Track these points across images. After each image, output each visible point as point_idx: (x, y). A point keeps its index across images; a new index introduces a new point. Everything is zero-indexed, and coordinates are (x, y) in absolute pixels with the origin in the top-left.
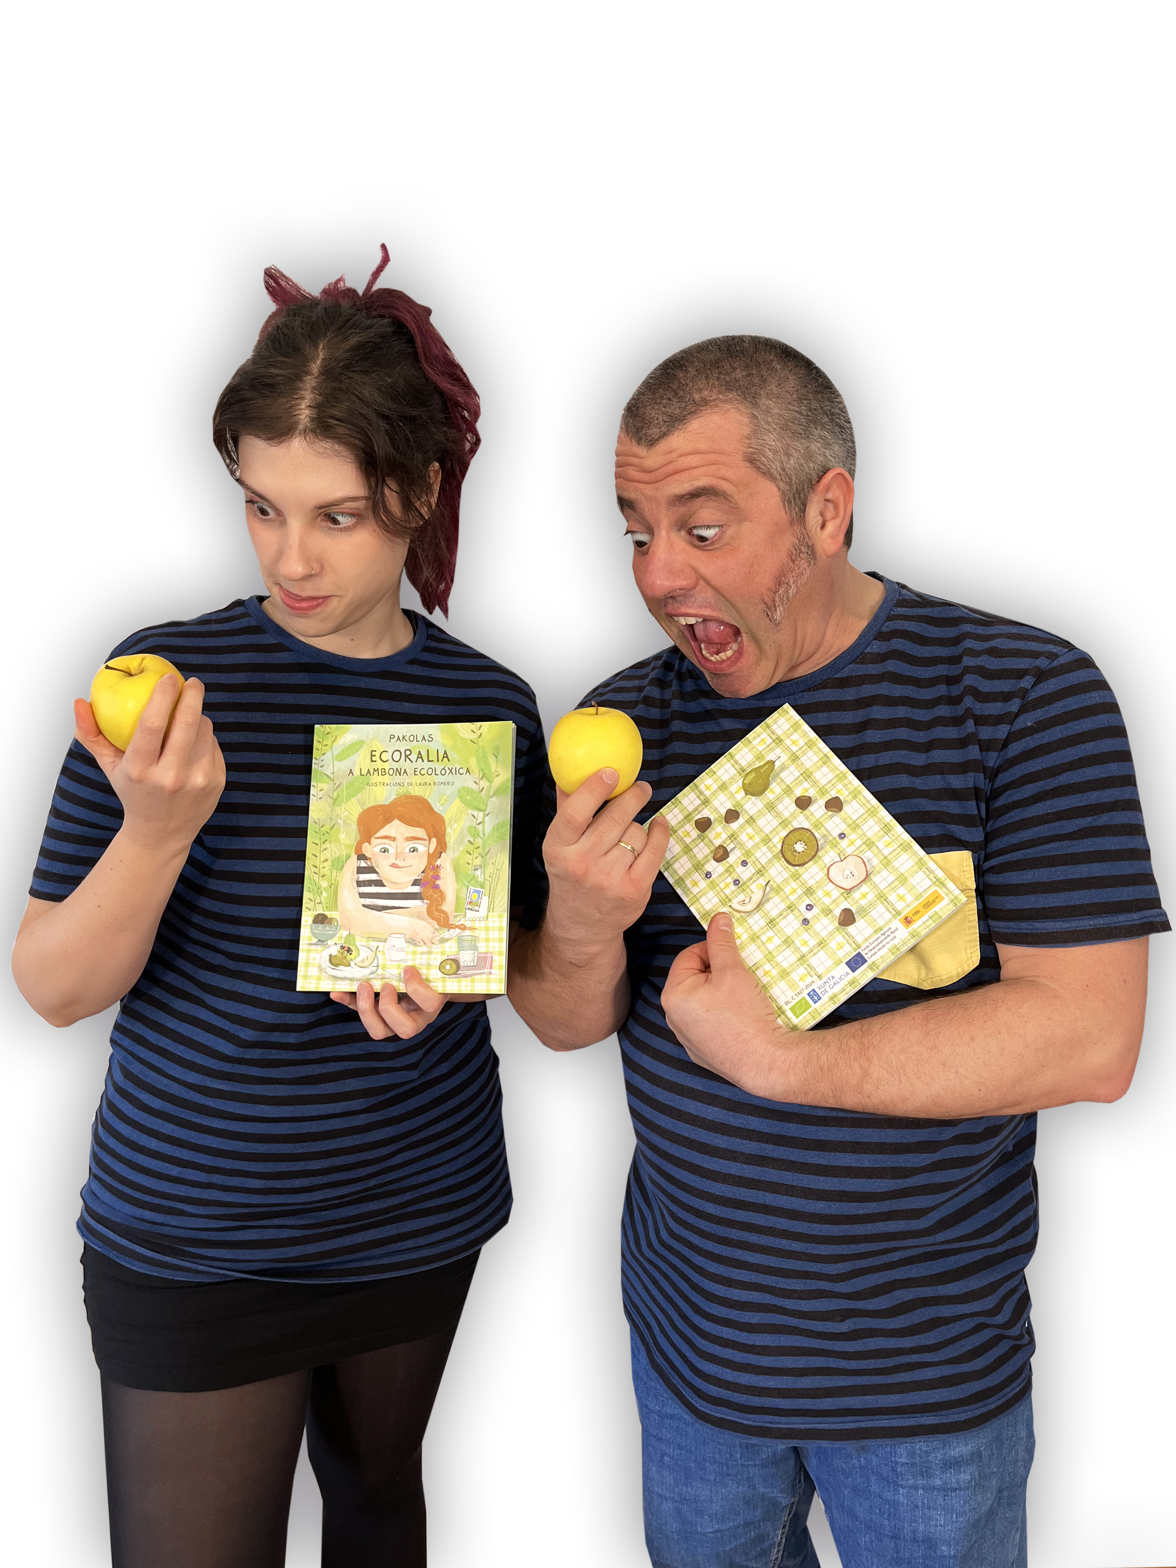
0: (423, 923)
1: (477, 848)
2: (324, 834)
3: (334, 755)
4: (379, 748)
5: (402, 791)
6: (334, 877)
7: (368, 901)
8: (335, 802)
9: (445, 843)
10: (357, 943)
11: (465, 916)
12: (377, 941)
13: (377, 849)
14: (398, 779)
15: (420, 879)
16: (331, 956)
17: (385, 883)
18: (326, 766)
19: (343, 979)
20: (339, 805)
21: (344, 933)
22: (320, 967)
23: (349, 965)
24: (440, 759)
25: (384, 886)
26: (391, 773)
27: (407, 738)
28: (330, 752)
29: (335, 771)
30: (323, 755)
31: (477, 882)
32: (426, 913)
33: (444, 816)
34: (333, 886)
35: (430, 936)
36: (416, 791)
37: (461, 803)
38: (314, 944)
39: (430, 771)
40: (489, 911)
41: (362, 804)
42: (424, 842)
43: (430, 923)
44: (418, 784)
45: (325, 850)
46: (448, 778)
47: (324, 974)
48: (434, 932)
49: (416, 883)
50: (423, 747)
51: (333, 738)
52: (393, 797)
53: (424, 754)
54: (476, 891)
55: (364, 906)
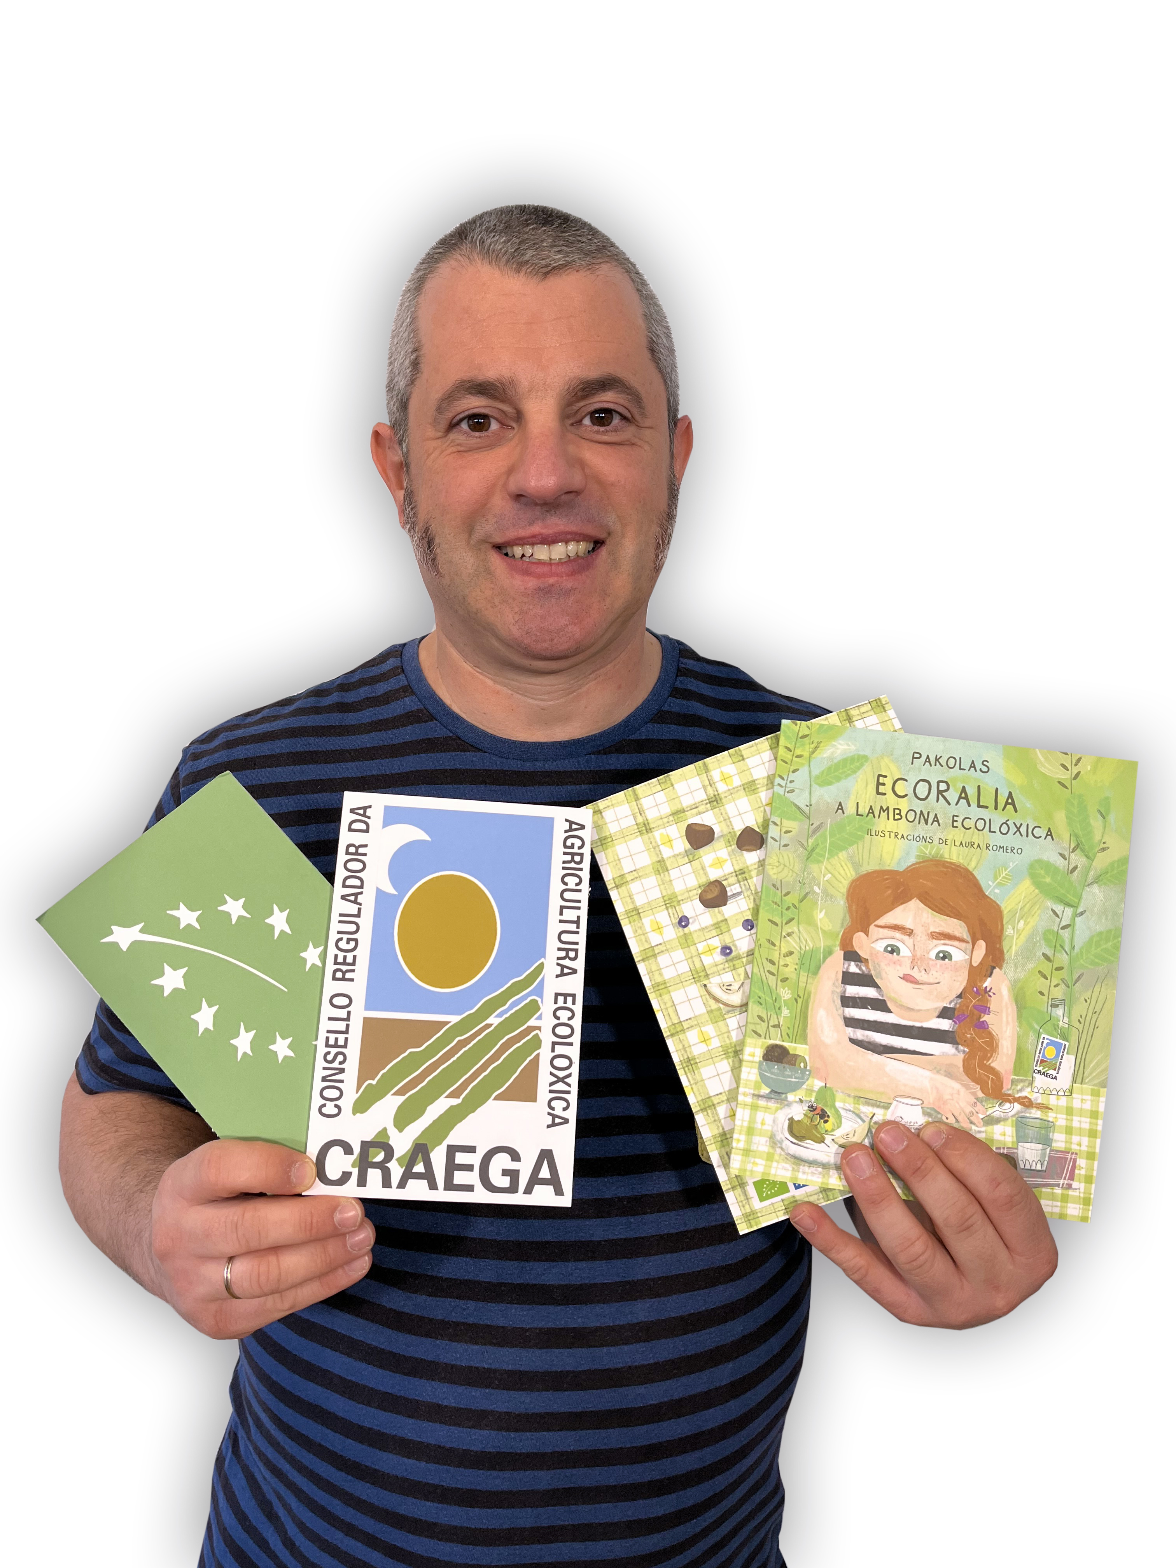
0: (956, 1085)
1: (1059, 969)
2: (788, 908)
3: (814, 774)
4: (892, 771)
5: (929, 851)
6: (802, 985)
7: (860, 1034)
8: (810, 855)
9: (1002, 952)
10: (838, 1104)
11: (1031, 1083)
12: (873, 1105)
13: (880, 946)
14: (922, 830)
15: (954, 1009)
16: (791, 1120)
17: (890, 1005)
18: (796, 791)
19: (811, 1163)
20: (819, 862)
21: (818, 1084)
22: (772, 1137)
23: (822, 1141)
24: (1001, 806)
25: (888, 1011)
26: (911, 818)
27: (943, 761)
28: (806, 768)
29: (813, 802)
30: (794, 772)
31: (1056, 1027)
32: (962, 1069)
33: (1003, 906)
34: (800, 1001)
35: (969, 1109)
36: (953, 855)
37: (1032, 888)
38: (763, 1097)
39: (980, 825)
40: (1074, 1081)
41: (856, 865)
42: (963, 945)
43: (967, 1087)
44: (957, 844)
45: (789, 935)
46: (1010, 840)
47: (778, 1150)
48: (974, 1104)
49: (945, 1013)
50: (971, 781)
51: (813, 746)
52: (912, 860)
53: (972, 792)
54: (1052, 1043)
55: (853, 1041)
